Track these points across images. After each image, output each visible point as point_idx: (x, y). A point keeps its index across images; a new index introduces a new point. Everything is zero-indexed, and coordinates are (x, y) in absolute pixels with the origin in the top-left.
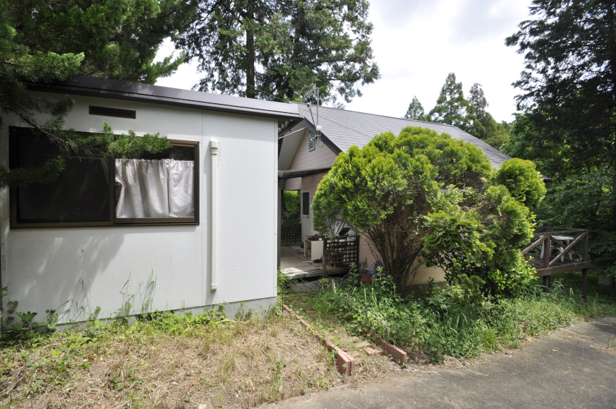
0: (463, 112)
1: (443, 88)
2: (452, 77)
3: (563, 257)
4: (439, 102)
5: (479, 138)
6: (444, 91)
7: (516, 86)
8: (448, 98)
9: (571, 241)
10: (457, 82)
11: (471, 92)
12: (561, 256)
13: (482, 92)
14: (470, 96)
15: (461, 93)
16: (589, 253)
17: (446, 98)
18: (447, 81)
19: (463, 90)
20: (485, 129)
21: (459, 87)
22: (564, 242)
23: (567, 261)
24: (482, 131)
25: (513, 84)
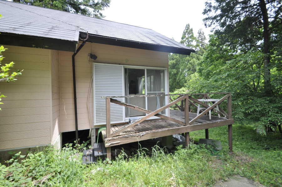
1: (184, 31)
2: (188, 26)
4: (182, 38)
6: (184, 33)
8: (187, 36)
10: (190, 28)
11: (198, 33)
13: (203, 33)
14: (198, 35)
17: (185, 37)
18: (186, 28)
19: (193, 32)
21: (192, 30)
23: (215, 118)
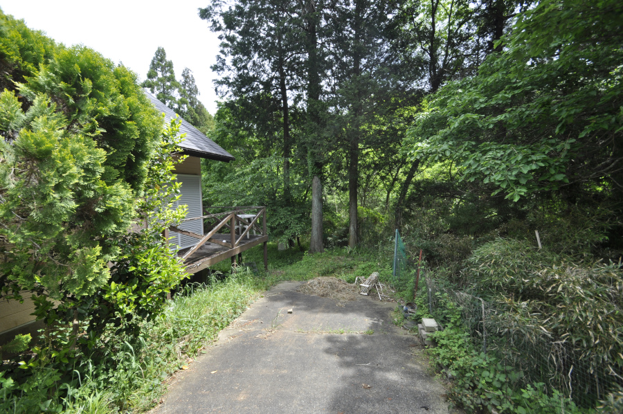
0: (176, 94)
1: (153, 62)
2: (161, 54)
3: (248, 233)
4: (150, 76)
5: (193, 125)
6: (154, 66)
7: (214, 70)
8: (160, 75)
9: (254, 218)
10: (168, 59)
11: (183, 75)
12: (246, 233)
13: (194, 80)
14: (182, 79)
15: (172, 72)
16: (269, 227)
17: (157, 74)
18: (157, 55)
19: (174, 69)
20: (198, 117)
21: (170, 65)
22: (249, 219)
23: (252, 237)
24: (195, 119)
25: (211, 67)
